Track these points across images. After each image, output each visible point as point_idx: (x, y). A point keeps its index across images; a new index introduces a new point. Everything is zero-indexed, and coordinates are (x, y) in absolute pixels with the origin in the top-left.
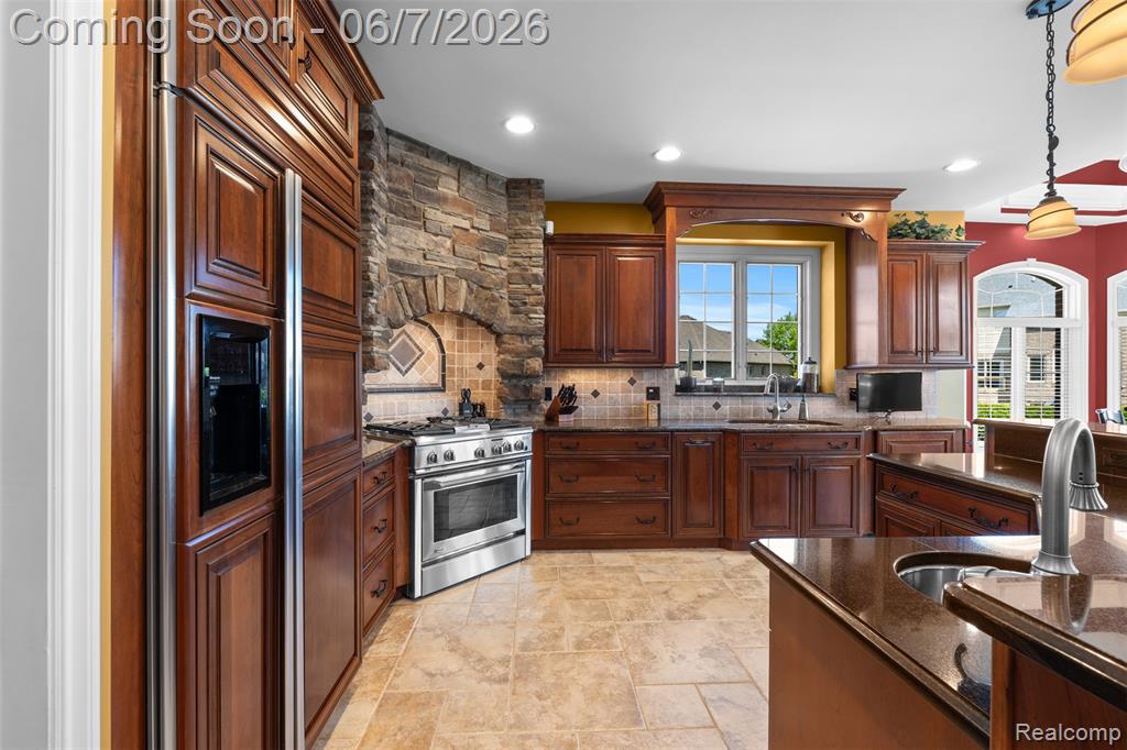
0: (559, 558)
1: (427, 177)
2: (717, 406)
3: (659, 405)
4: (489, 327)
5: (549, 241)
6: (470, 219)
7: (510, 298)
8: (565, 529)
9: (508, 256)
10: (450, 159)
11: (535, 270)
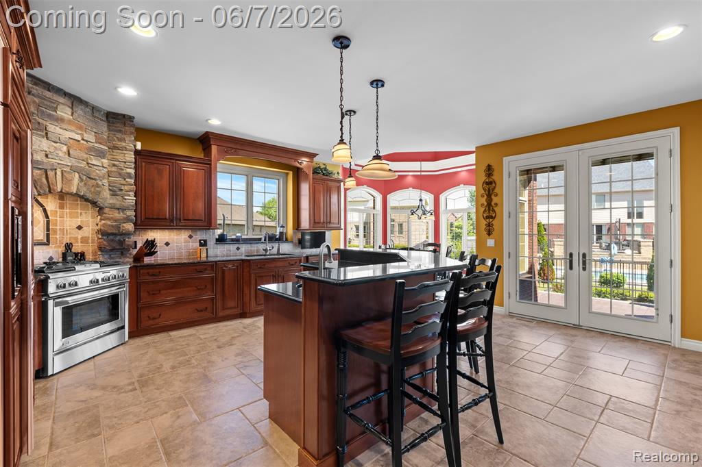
0: (148, 339)
1: (49, 104)
2: (238, 249)
3: (207, 249)
4: (94, 204)
5: (137, 153)
6: (81, 134)
7: (109, 186)
8: (151, 322)
9: (108, 159)
10: (66, 94)
11: (129, 170)
